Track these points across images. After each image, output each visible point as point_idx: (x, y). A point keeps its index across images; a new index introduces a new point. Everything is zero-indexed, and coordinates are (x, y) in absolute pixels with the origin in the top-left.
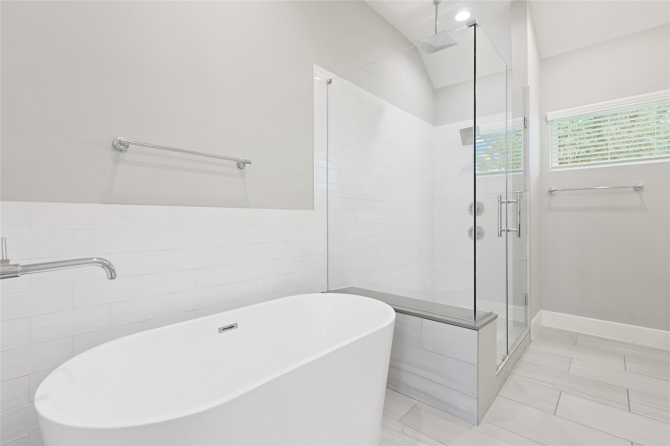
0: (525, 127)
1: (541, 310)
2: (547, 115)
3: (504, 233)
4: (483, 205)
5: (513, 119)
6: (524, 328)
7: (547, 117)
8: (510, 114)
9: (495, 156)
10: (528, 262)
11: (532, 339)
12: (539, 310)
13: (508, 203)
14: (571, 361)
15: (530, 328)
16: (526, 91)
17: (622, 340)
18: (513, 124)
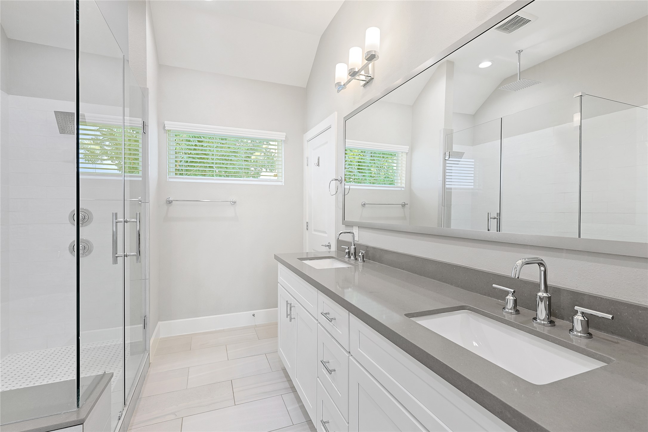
0: (144, 132)
1: (159, 322)
2: (165, 123)
3: (120, 260)
4: (90, 213)
5: (130, 117)
6: (143, 354)
7: (165, 125)
8: (127, 110)
9: (107, 146)
10: (147, 281)
11: (150, 361)
12: (158, 322)
13: (126, 222)
14: (189, 371)
15: (149, 351)
16: (144, 92)
17: (222, 329)
18: (130, 123)
